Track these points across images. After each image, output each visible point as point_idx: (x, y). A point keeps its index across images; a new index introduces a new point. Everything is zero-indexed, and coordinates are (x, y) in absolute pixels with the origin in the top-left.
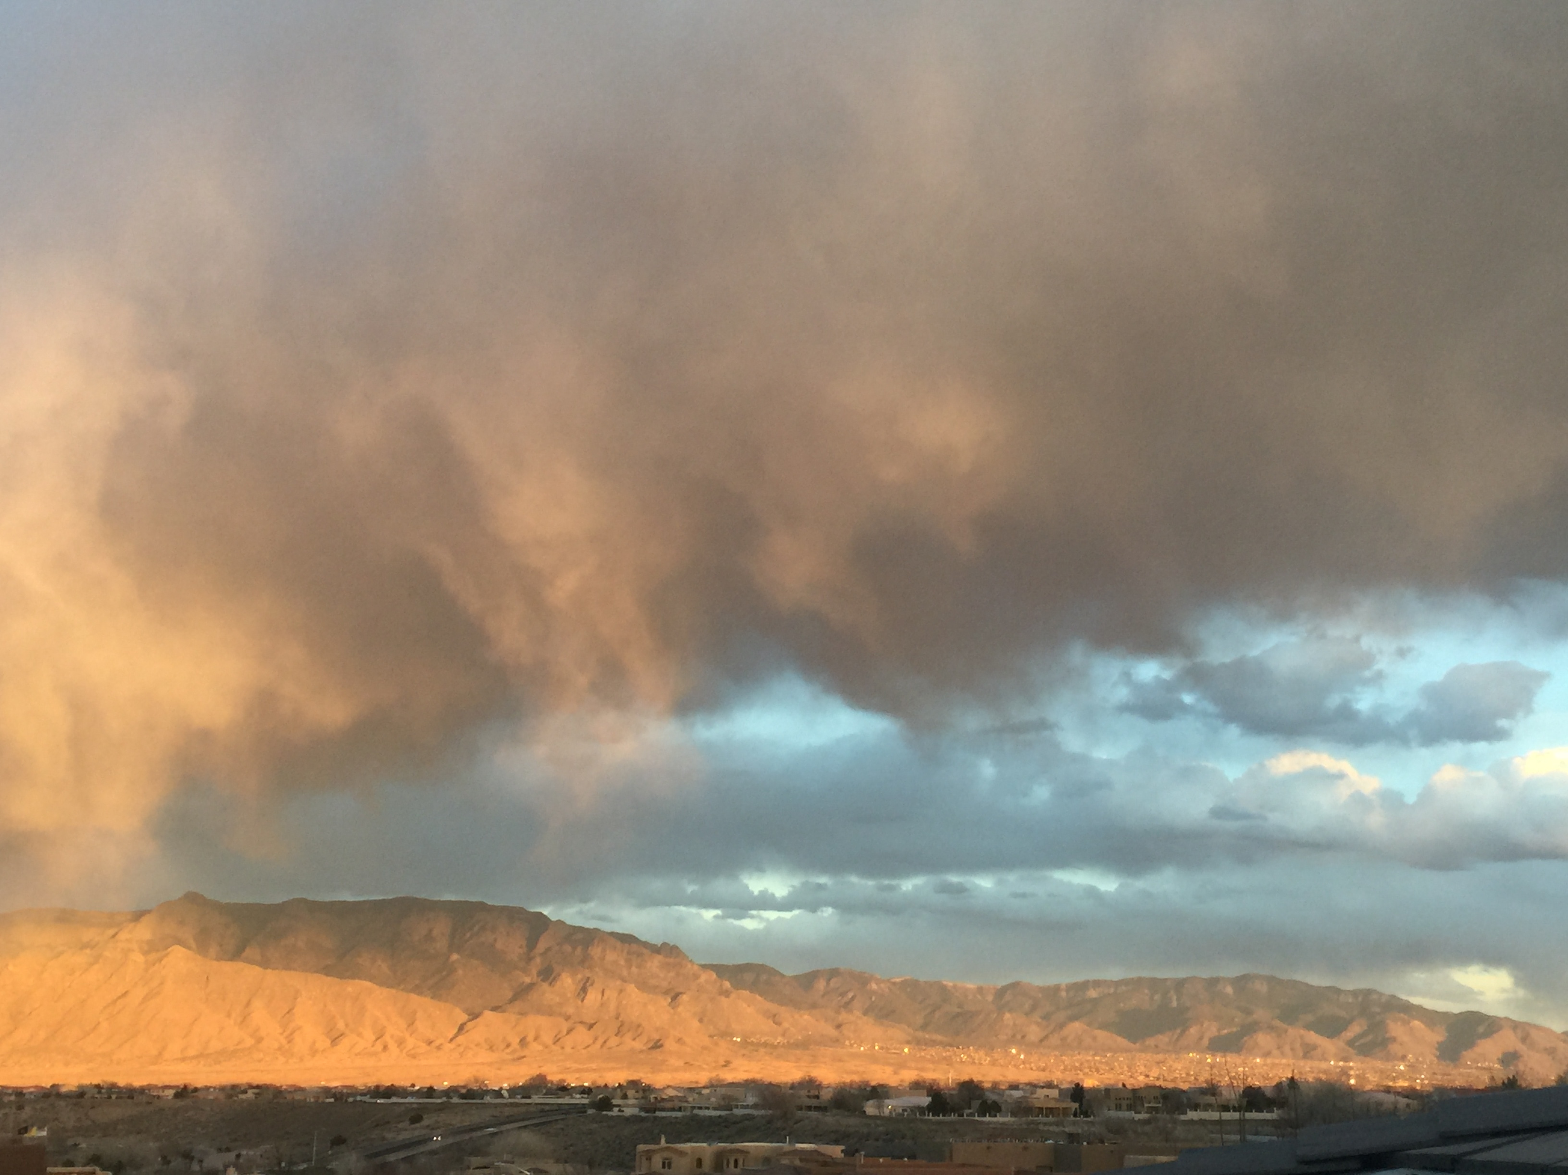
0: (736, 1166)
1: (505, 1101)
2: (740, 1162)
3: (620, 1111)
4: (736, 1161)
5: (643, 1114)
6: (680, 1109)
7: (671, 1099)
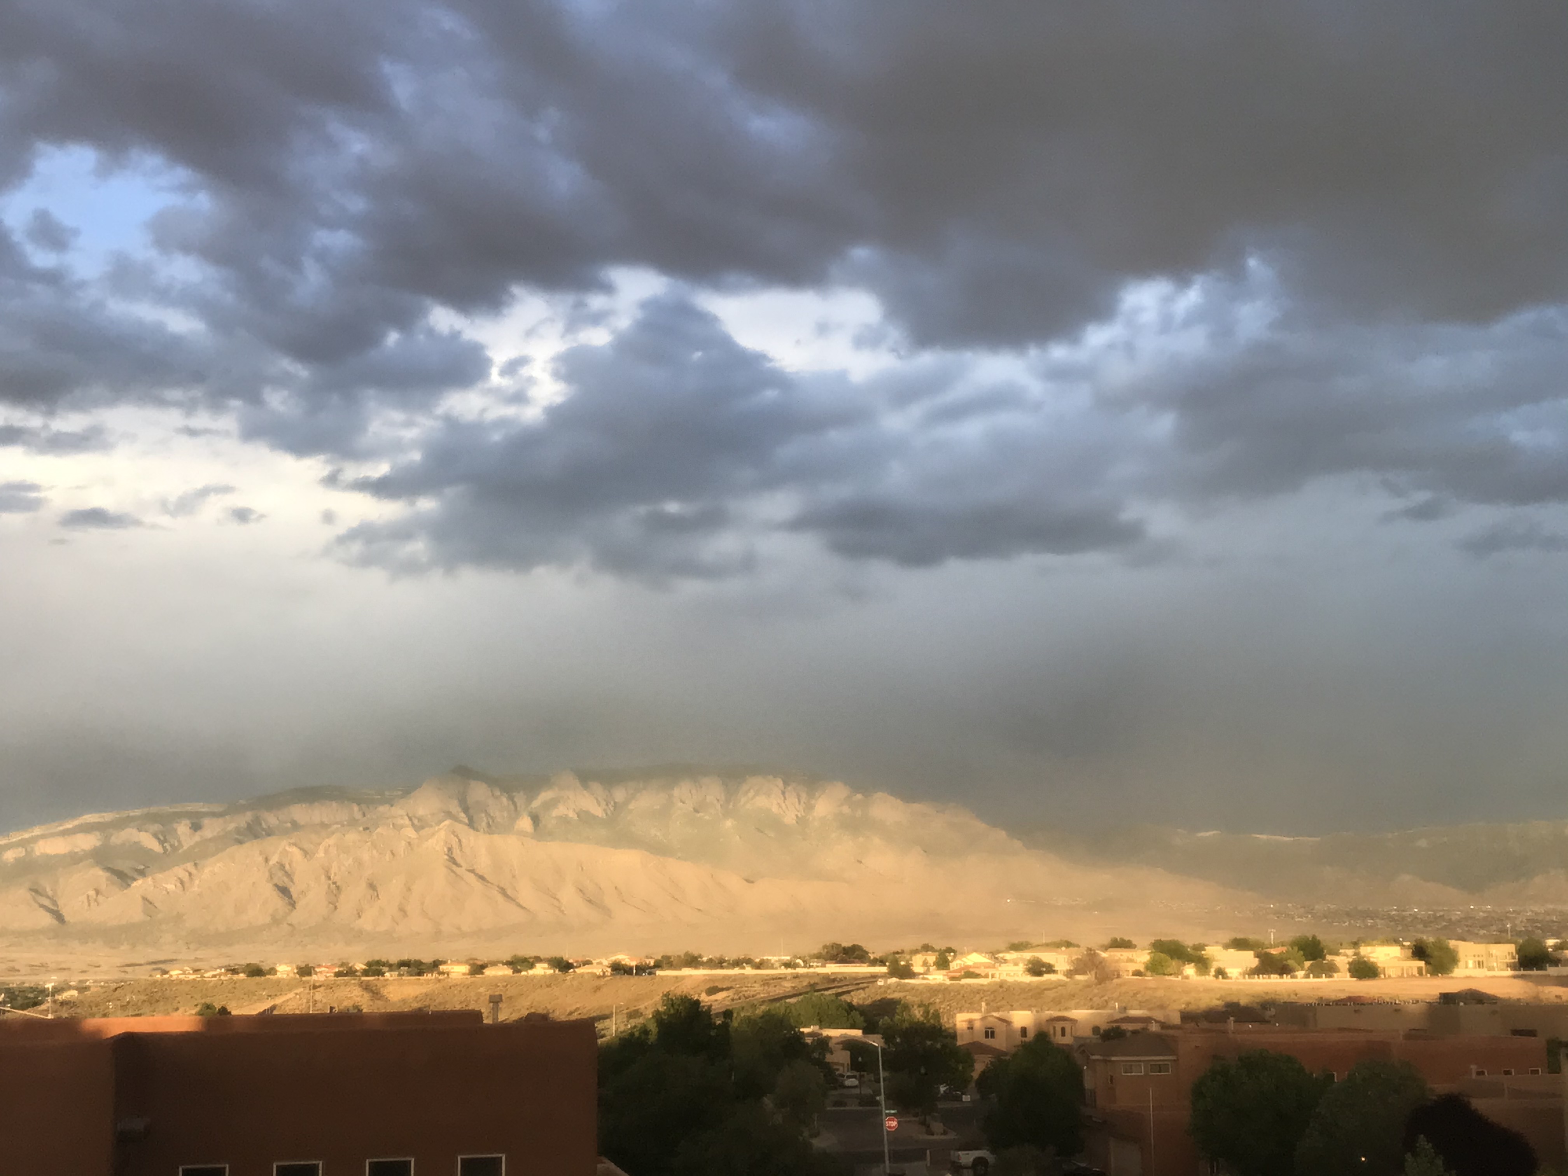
0: (1063, 1034)
1: (800, 971)
2: (1068, 1031)
3: (924, 979)
4: (1063, 1029)
5: (948, 982)
6: (986, 976)
7: (977, 965)
